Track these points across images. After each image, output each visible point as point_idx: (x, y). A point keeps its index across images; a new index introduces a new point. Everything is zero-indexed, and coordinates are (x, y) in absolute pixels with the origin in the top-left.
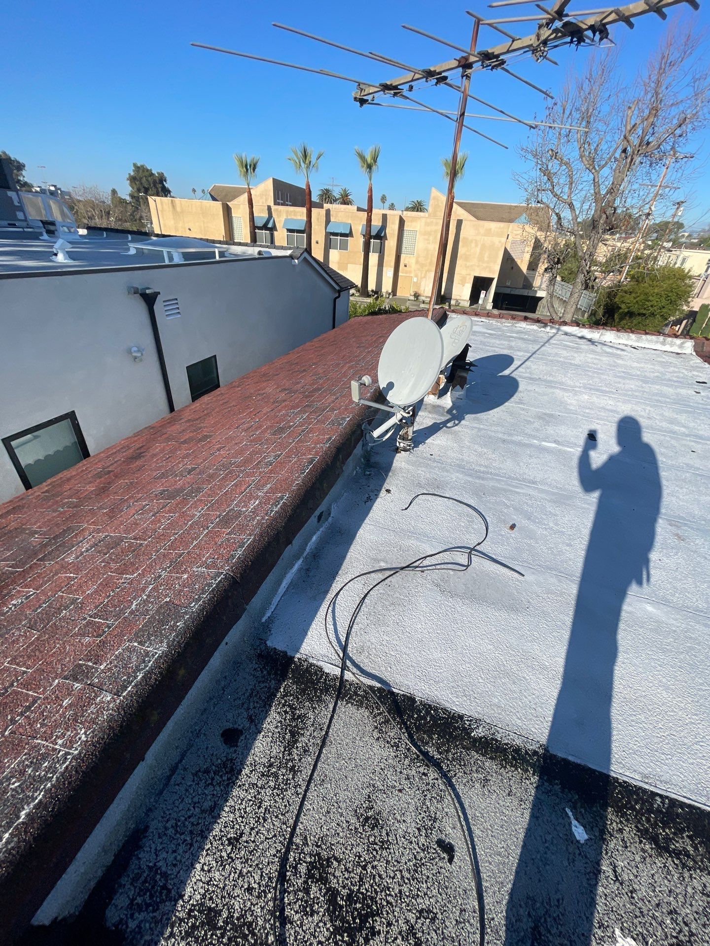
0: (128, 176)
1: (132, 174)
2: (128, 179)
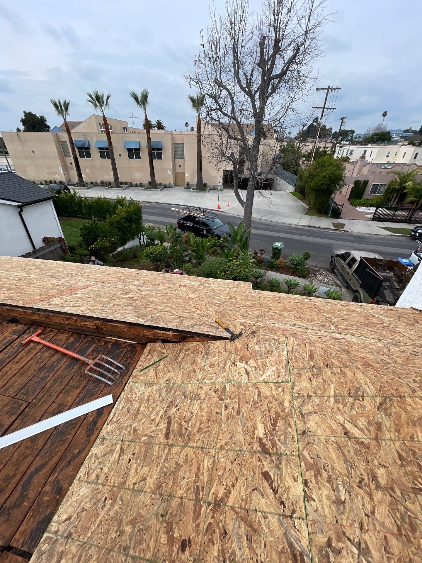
0: (21, 119)
1: (24, 118)
2: (21, 121)
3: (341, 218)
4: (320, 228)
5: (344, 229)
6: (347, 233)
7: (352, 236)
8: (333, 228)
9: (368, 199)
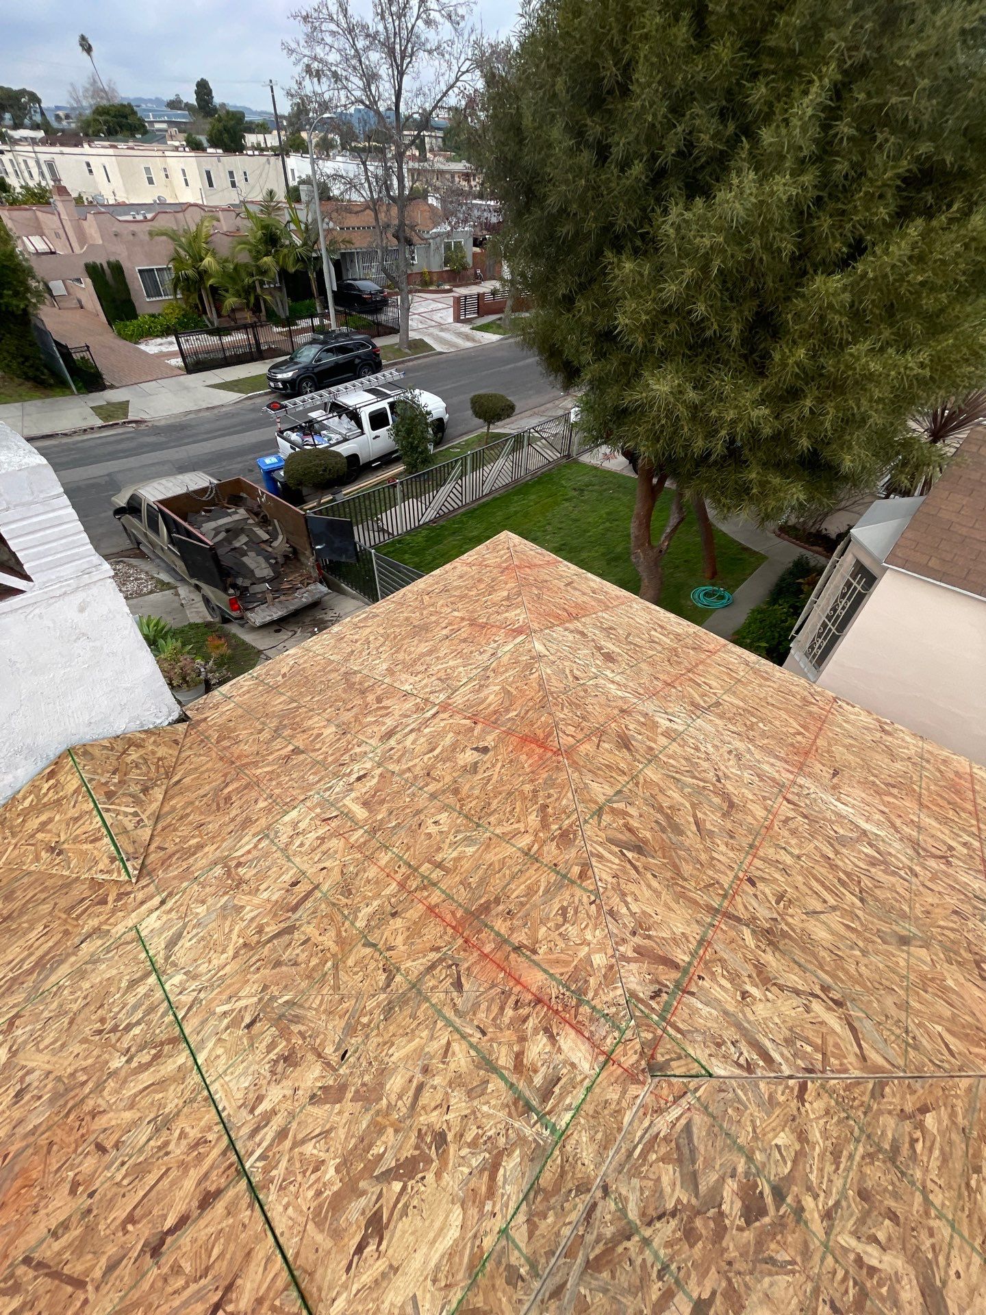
3: (112, 387)
4: (65, 435)
5: (130, 418)
6: (143, 427)
7: (157, 430)
8: (100, 423)
9: (153, 316)
